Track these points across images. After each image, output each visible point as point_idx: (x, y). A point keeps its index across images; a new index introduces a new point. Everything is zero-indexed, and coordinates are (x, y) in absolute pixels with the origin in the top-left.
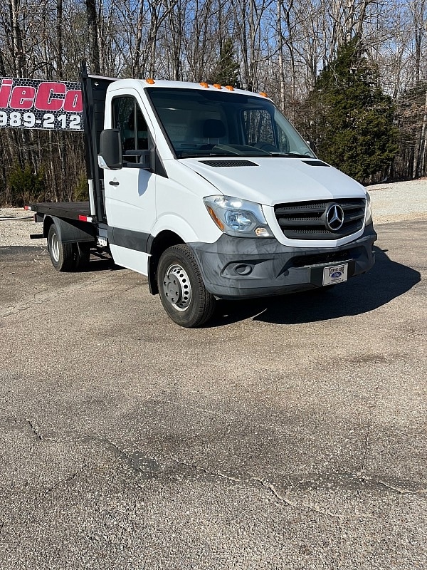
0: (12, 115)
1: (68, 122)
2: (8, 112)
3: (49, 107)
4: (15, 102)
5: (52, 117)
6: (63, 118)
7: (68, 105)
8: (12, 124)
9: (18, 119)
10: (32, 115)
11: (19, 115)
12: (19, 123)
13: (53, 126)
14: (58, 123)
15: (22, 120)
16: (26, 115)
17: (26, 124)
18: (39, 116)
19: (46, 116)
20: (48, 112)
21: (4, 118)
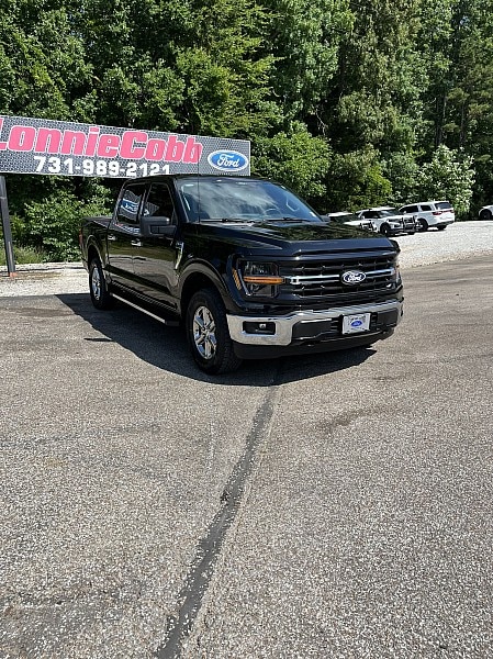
0: (98, 163)
1: (149, 170)
2: (95, 160)
3: (132, 155)
4: (101, 150)
5: (135, 165)
6: (144, 166)
7: (149, 154)
8: (99, 173)
9: (104, 168)
10: (117, 163)
11: (105, 164)
12: (105, 172)
13: (135, 174)
14: (139, 171)
15: (107, 168)
16: (111, 164)
17: (111, 173)
18: (123, 164)
19: (129, 165)
20: (131, 161)
21: (92, 167)
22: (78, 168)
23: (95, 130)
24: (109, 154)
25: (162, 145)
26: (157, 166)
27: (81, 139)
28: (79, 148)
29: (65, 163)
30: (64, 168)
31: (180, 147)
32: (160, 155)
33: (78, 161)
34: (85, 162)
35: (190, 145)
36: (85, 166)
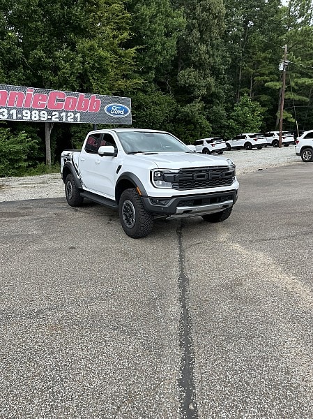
0: (33, 112)
1: (67, 117)
2: (31, 110)
4: (35, 104)
5: (57, 113)
6: (64, 114)
7: (67, 106)
8: (34, 119)
9: (37, 115)
10: (45, 112)
11: (37, 112)
12: (38, 118)
13: (58, 120)
14: (60, 118)
15: (39, 115)
16: (42, 112)
17: (42, 119)
18: (50, 113)
19: (53, 114)
20: (55, 111)
21: (29, 115)
22: (19, 116)
23: (30, 91)
24: (40, 107)
25: (75, 101)
26: (72, 114)
27: (21, 97)
28: (20, 103)
29: (11, 112)
30: (10, 115)
31: (87, 102)
32: (73, 107)
33: (19, 111)
34: (24, 112)
35: (93, 101)
36: (24, 114)
